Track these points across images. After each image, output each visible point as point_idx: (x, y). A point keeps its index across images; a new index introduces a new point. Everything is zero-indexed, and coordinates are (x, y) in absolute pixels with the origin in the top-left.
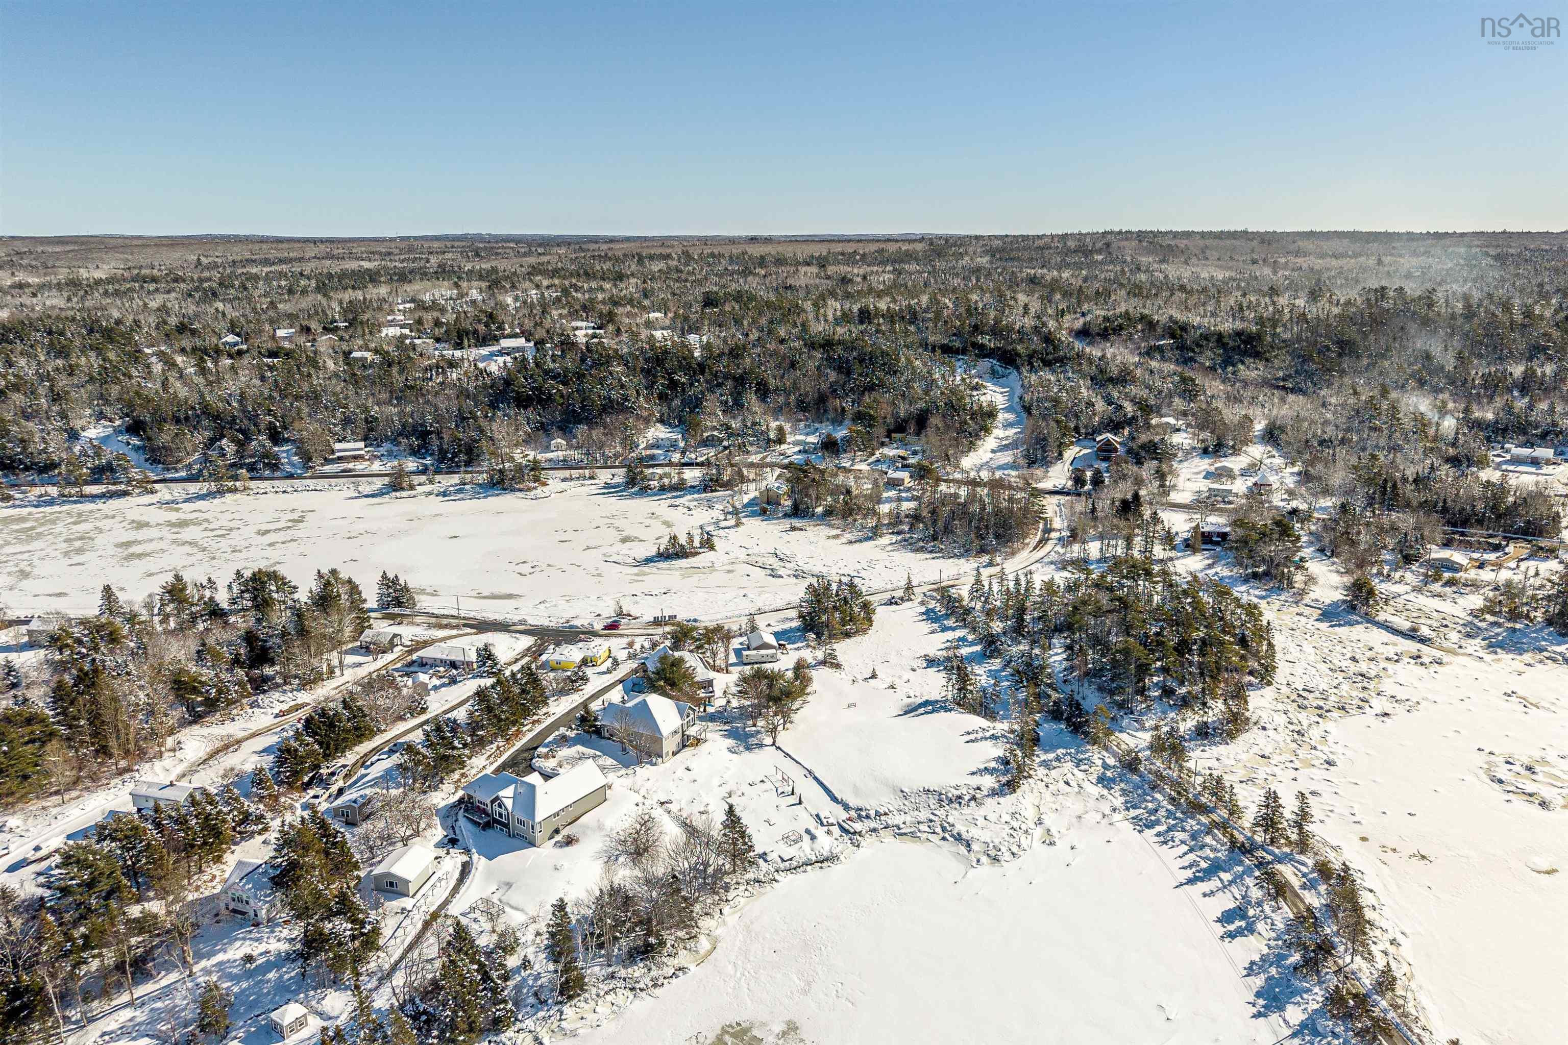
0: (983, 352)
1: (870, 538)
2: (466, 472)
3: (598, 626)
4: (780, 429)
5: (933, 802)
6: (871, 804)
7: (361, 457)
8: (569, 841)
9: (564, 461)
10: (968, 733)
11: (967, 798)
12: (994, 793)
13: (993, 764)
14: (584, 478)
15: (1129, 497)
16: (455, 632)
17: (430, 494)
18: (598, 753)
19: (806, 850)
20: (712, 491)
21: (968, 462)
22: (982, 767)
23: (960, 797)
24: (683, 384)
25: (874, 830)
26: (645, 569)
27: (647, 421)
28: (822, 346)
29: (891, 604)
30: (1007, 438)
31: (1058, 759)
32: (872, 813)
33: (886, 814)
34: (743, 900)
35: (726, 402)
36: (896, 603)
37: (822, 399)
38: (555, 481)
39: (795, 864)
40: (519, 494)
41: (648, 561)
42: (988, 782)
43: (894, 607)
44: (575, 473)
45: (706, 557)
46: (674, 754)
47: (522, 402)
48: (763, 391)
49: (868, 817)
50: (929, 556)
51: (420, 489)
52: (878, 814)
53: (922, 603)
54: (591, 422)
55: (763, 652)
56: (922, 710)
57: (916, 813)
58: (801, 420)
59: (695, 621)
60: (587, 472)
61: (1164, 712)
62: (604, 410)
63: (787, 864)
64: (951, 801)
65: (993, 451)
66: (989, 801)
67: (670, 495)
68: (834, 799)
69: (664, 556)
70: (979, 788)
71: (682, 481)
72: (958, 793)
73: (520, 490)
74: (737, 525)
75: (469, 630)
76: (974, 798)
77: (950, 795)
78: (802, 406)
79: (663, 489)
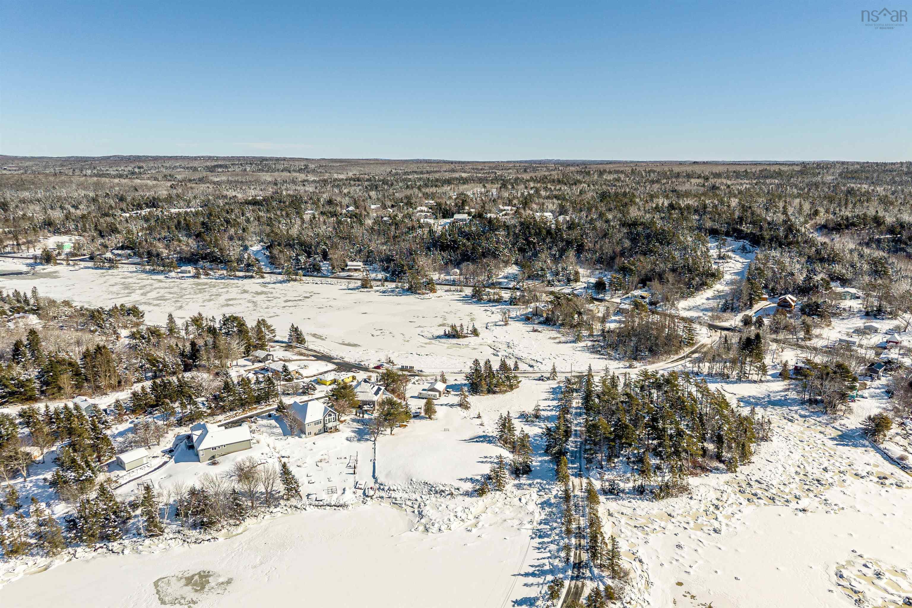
0: (739, 235)
1: (574, 342)
2: (399, 282)
3: (372, 366)
4: (577, 273)
5: (426, 490)
6: (389, 483)
7: (359, 270)
8: (214, 464)
9: (454, 281)
10: (486, 457)
11: (447, 493)
12: (467, 494)
13: (479, 478)
14: (457, 291)
15: (753, 336)
16: (305, 358)
17: (378, 291)
18: (278, 426)
19: (333, 499)
20: (514, 305)
21: (682, 304)
22: (469, 477)
23: (443, 491)
24: (535, 243)
25: (382, 497)
26: (433, 341)
27: (507, 263)
28: (629, 225)
29: (539, 380)
30: (723, 291)
31: (530, 485)
32: (386, 488)
33: (394, 490)
34: (280, 514)
35: (555, 255)
36: (543, 380)
37: (613, 258)
38: (440, 291)
39: (321, 503)
40: (417, 296)
41: (439, 337)
42: (468, 486)
43: (541, 382)
44: (453, 288)
45: (472, 340)
46: (315, 434)
47: (444, 248)
48: (580, 249)
49: (383, 489)
50: (598, 356)
51: (375, 288)
52: (389, 489)
53: (558, 383)
54: (474, 261)
55: (430, 393)
56: (475, 440)
57: (413, 494)
58: (597, 269)
59: (421, 371)
60: (459, 288)
61: (625, 472)
62: (484, 255)
63: (317, 502)
64: (436, 492)
65: (708, 299)
66: (460, 498)
67: (491, 304)
68: (374, 476)
69: (447, 336)
70: (458, 489)
71: (501, 298)
72: (443, 489)
73: (419, 294)
74: (506, 325)
75: (313, 358)
76: (451, 494)
77: (437, 489)
78: (600, 261)
79: (490, 301)
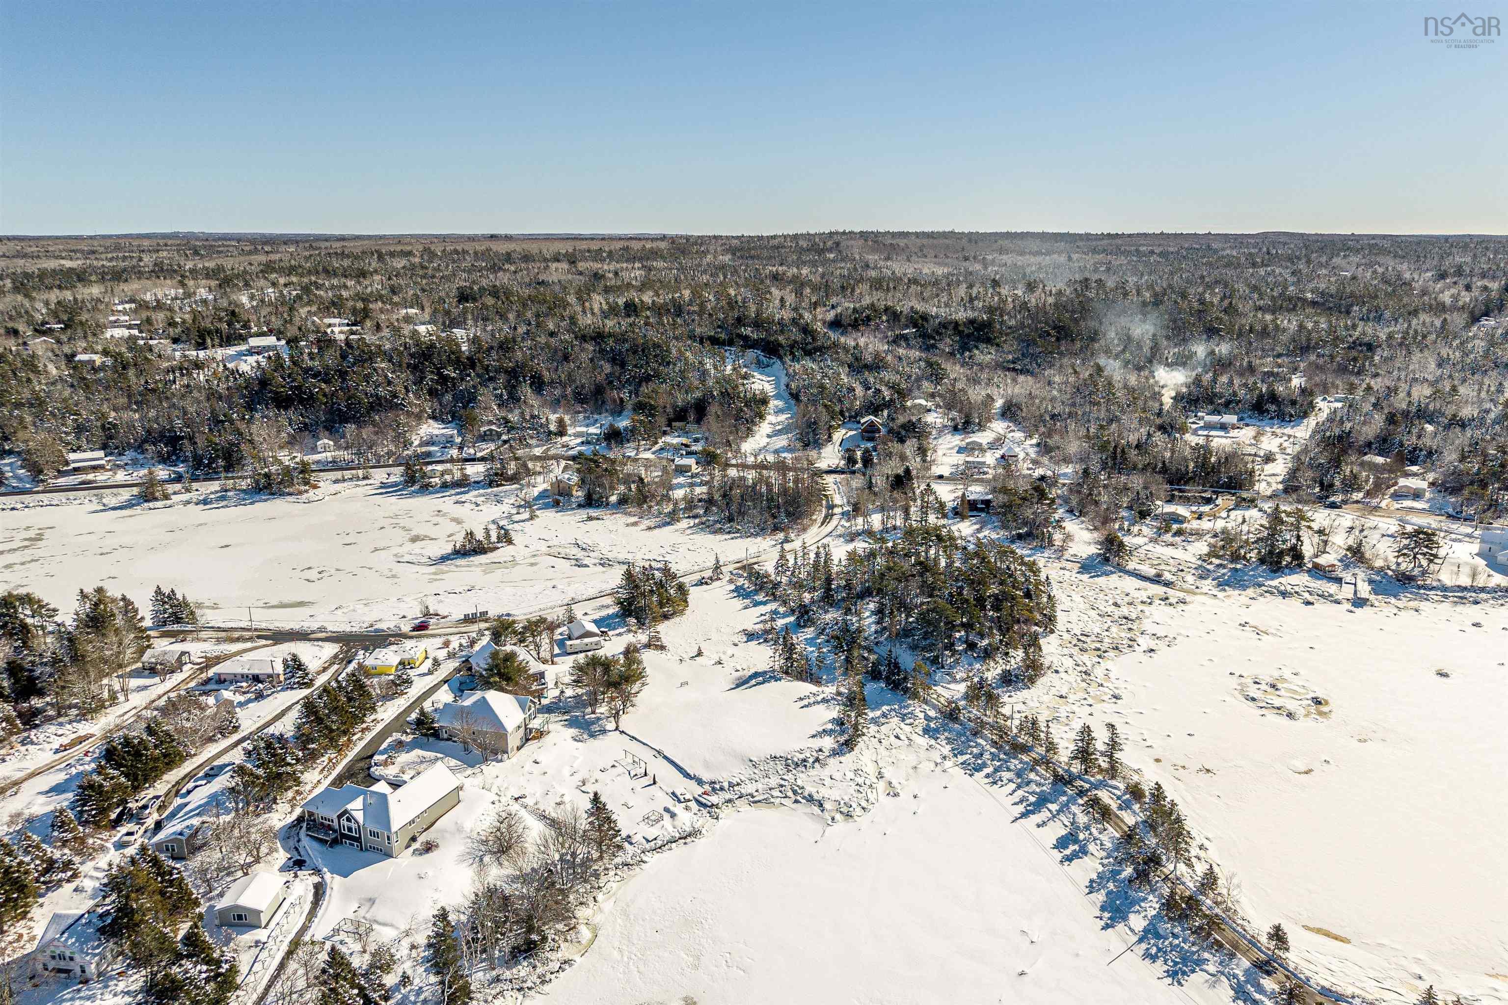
0: (748, 344)
1: (669, 524)
2: (227, 478)
3: (406, 628)
4: (561, 422)
5: (780, 767)
6: (724, 777)
7: (102, 467)
8: (429, 848)
9: (334, 462)
10: (801, 699)
11: (811, 760)
12: (835, 753)
13: (830, 726)
14: (358, 479)
15: (901, 471)
16: (249, 645)
17: (189, 502)
18: (439, 755)
19: (667, 829)
20: (498, 486)
21: (748, 446)
22: (820, 729)
23: (804, 760)
24: (453, 378)
25: (730, 801)
26: (443, 567)
27: (419, 417)
28: (593, 338)
29: (702, 584)
30: (779, 423)
31: (884, 715)
32: (726, 785)
33: (738, 784)
34: (614, 885)
35: (501, 395)
36: (706, 583)
37: (599, 391)
38: (326, 483)
39: (659, 843)
40: (289, 498)
41: (444, 559)
42: (828, 743)
43: (705, 586)
44: (348, 474)
45: (504, 552)
46: (519, 749)
47: (282, 402)
48: (538, 384)
49: (722, 789)
50: (727, 536)
51: (175, 498)
52: (731, 785)
53: (731, 581)
54: (359, 422)
55: (587, 640)
56: (753, 682)
57: (767, 780)
58: (579, 412)
59: (508, 615)
60: (360, 473)
61: (970, 665)
62: (372, 408)
63: (652, 844)
64: (797, 765)
65: (769, 436)
66: (832, 761)
67: (453, 492)
68: (687, 775)
69: (460, 553)
70: (821, 750)
71: (465, 477)
72: (802, 757)
73: (290, 494)
74: (531, 518)
75: (264, 642)
76: (817, 760)
77: (796, 759)
78: (580, 398)
79: (445, 486)
